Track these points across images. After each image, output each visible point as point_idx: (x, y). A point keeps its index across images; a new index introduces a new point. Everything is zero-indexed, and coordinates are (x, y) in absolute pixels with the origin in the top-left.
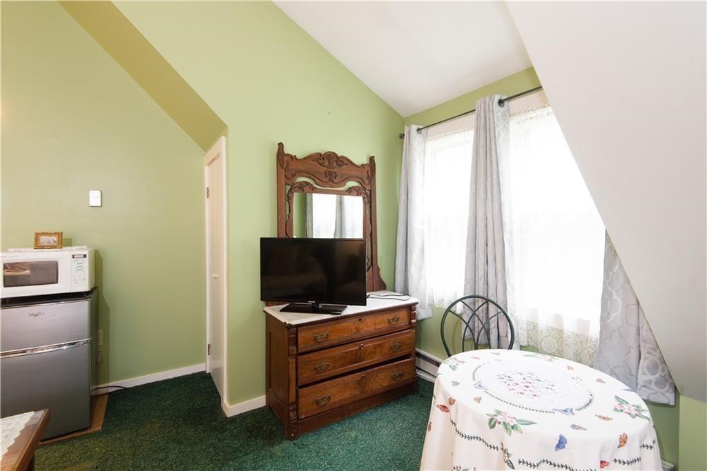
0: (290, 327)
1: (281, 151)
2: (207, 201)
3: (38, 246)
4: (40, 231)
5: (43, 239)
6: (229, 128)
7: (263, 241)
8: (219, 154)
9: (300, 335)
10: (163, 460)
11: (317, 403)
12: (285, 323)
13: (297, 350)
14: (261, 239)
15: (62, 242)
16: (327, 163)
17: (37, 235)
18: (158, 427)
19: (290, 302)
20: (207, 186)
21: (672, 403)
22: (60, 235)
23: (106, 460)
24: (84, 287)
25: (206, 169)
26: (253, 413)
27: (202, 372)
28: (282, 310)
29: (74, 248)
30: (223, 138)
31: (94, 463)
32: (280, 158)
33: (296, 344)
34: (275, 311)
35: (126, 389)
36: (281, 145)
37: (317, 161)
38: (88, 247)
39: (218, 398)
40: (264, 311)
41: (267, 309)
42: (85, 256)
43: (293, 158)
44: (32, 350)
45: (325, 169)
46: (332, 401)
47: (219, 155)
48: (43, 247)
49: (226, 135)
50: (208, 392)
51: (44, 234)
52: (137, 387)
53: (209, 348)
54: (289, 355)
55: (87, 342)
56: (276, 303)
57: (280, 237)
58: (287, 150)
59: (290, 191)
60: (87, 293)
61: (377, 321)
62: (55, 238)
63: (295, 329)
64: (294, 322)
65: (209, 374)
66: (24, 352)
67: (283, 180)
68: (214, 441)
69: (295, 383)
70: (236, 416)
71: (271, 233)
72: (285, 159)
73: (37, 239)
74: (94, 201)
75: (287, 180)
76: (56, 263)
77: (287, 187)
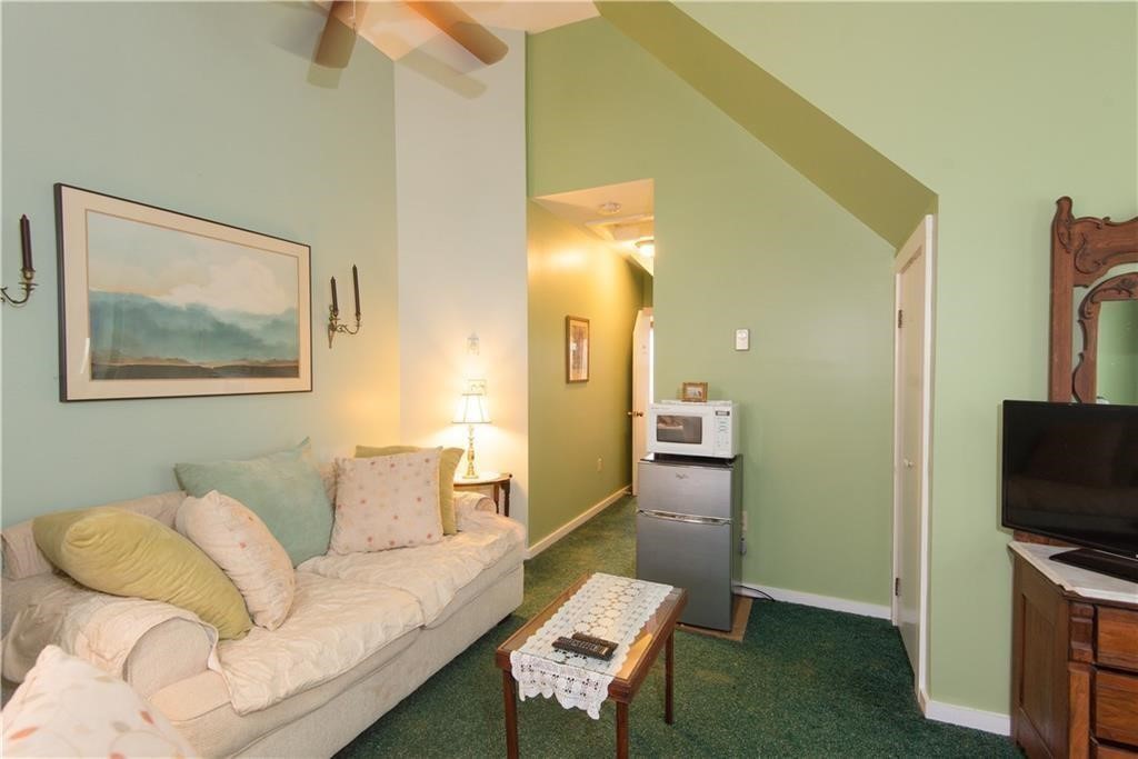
0: (1073, 599)
1: (1064, 216)
2: (899, 334)
3: (686, 399)
4: (687, 381)
5: (691, 390)
6: (940, 198)
7: (1011, 408)
8: (920, 248)
9: (1102, 625)
10: (814, 727)
12: (1062, 587)
13: (1095, 656)
14: (1006, 404)
15: (702, 398)
17: (686, 386)
18: (812, 676)
19: (1079, 544)
20: (898, 308)
22: (705, 385)
23: (745, 685)
24: (727, 454)
25: (898, 276)
26: (980, 737)
27: (885, 620)
28: (1053, 558)
29: (718, 403)
30: (929, 218)
31: (730, 680)
32: (1063, 230)
33: (1093, 641)
34: (1038, 555)
35: (773, 600)
36: (1065, 204)
38: (734, 402)
39: (912, 675)
40: (1010, 549)
41: (1016, 546)
42: (728, 413)
44: (680, 517)
47: (919, 252)
48: (689, 400)
49: (934, 211)
50: (892, 658)
51: (691, 384)
52: (786, 604)
53: (897, 583)
54: (1070, 659)
55: (727, 523)
56: (1042, 538)
57: (1057, 399)
58: (1078, 212)
59: (1091, 299)
60: (731, 461)
62: (700, 389)
63: (1091, 607)
64: (1086, 592)
65: (897, 628)
66: (673, 516)
68: (897, 744)
69: (1086, 726)
70: (944, 724)
71: (1034, 390)
72: (1077, 229)
73: (684, 390)
74: (741, 343)
75: (1083, 275)
76: (699, 420)
77: (1080, 294)
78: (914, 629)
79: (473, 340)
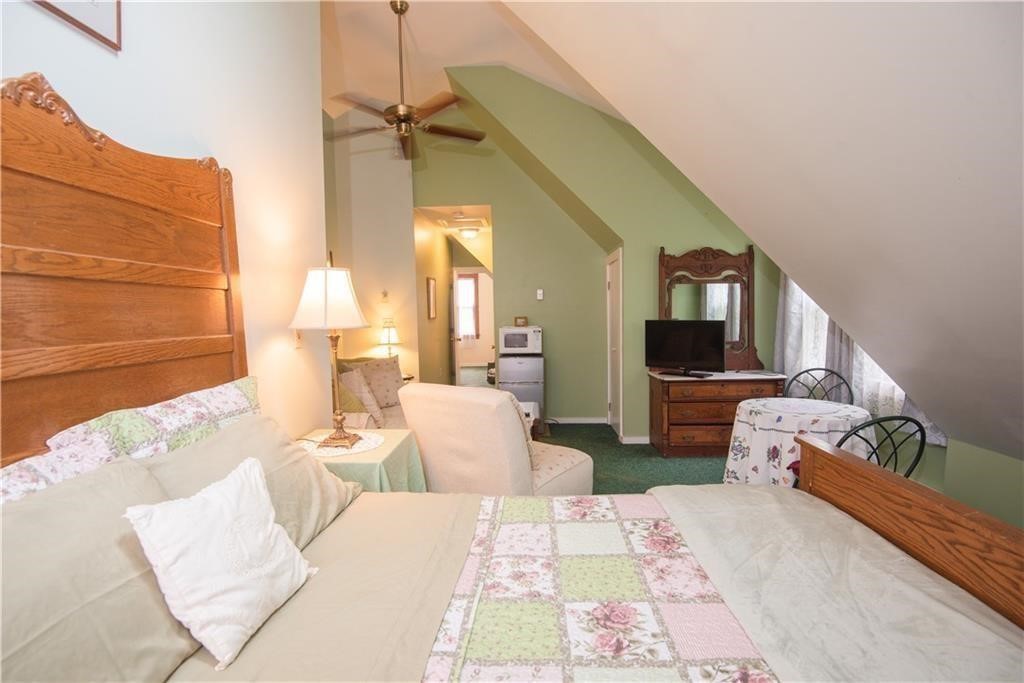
0: (664, 382)
1: (662, 254)
2: (608, 292)
3: (517, 325)
4: (517, 316)
5: (519, 320)
6: (624, 241)
7: (648, 323)
11: (684, 438)
12: (661, 380)
13: (669, 399)
14: (647, 322)
15: (526, 324)
16: (702, 257)
17: (516, 319)
20: (608, 280)
21: (943, 444)
22: (525, 318)
24: (540, 350)
25: (608, 267)
26: (640, 445)
27: (605, 424)
28: (659, 373)
29: (533, 326)
30: (620, 248)
32: (662, 258)
33: (668, 394)
34: (655, 374)
35: (558, 424)
36: (662, 249)
37: (693, 256)
38: (541, 326)
40: (649, 375)
41: (651, 373)
42: (538, 332)
43: (672, 257)
45: (701, 263)
46: (696, 440)
47: (617, 260)
48: (519, 326)
49: (622, 246)
51: (519, 318)
52: (564, 424)
53: (610, 406)
54: (663, 401)
55: (542, 383)
58: (667, 252)
59: (670, 283)
60: (541, 354)
61: (740, 389)
62: (524, 320)
63: (667, 384)
65: (610, 425)
66: (513, 383)
67: (664, 275)
69: (667, 422)
70: (629, 444)
71: (654, 316)
72: (666, 258)
73: (516, 321)
74: (540, 297)
75: (668, 275)
76: (526, 335)
77: (668, 281)
78: (618, 425)
79: (385, 295)
